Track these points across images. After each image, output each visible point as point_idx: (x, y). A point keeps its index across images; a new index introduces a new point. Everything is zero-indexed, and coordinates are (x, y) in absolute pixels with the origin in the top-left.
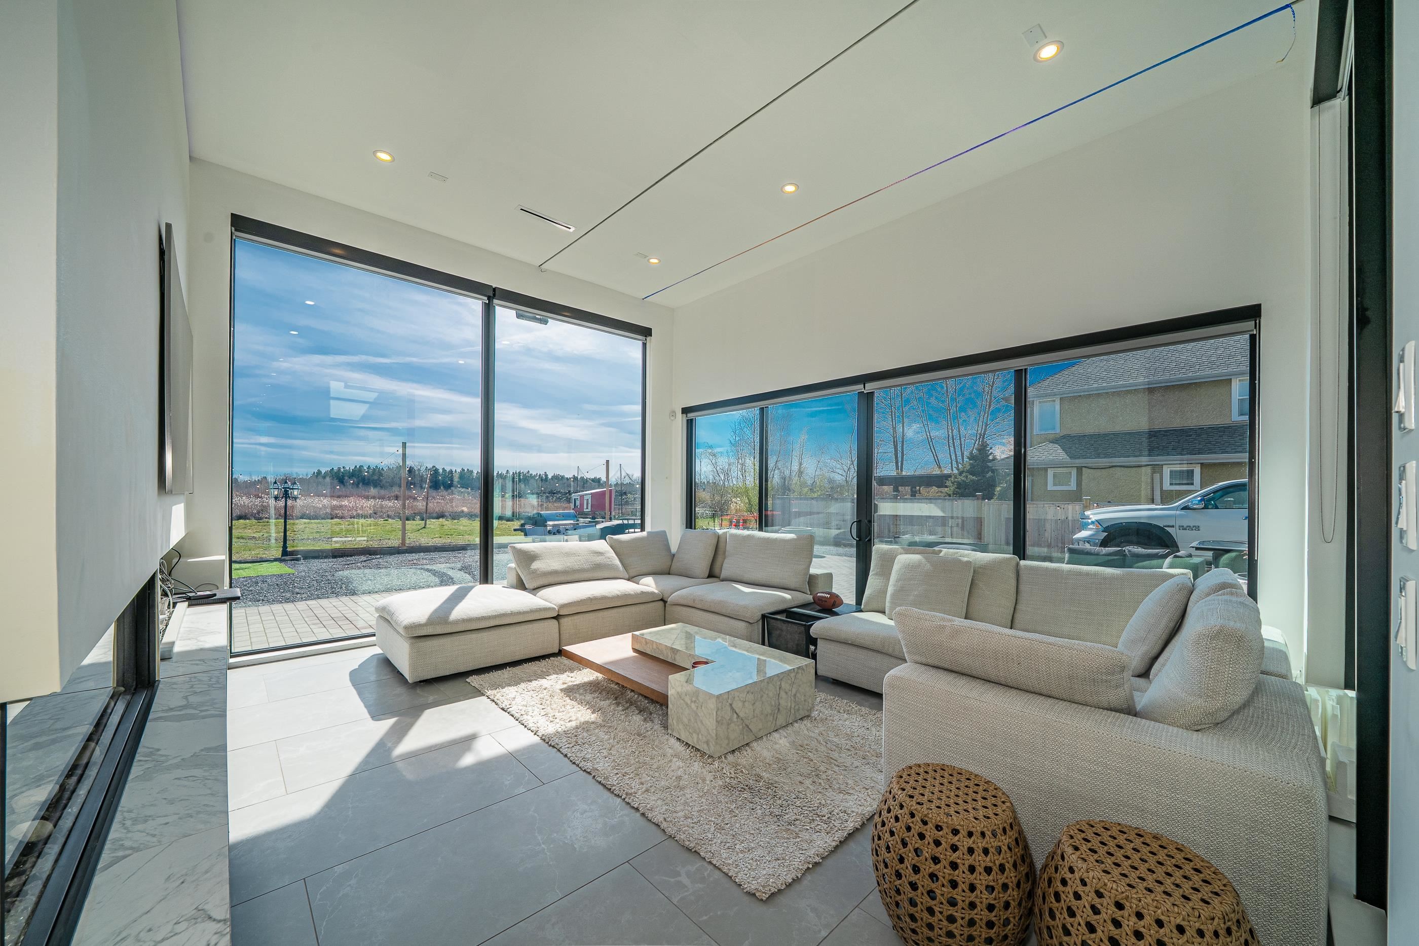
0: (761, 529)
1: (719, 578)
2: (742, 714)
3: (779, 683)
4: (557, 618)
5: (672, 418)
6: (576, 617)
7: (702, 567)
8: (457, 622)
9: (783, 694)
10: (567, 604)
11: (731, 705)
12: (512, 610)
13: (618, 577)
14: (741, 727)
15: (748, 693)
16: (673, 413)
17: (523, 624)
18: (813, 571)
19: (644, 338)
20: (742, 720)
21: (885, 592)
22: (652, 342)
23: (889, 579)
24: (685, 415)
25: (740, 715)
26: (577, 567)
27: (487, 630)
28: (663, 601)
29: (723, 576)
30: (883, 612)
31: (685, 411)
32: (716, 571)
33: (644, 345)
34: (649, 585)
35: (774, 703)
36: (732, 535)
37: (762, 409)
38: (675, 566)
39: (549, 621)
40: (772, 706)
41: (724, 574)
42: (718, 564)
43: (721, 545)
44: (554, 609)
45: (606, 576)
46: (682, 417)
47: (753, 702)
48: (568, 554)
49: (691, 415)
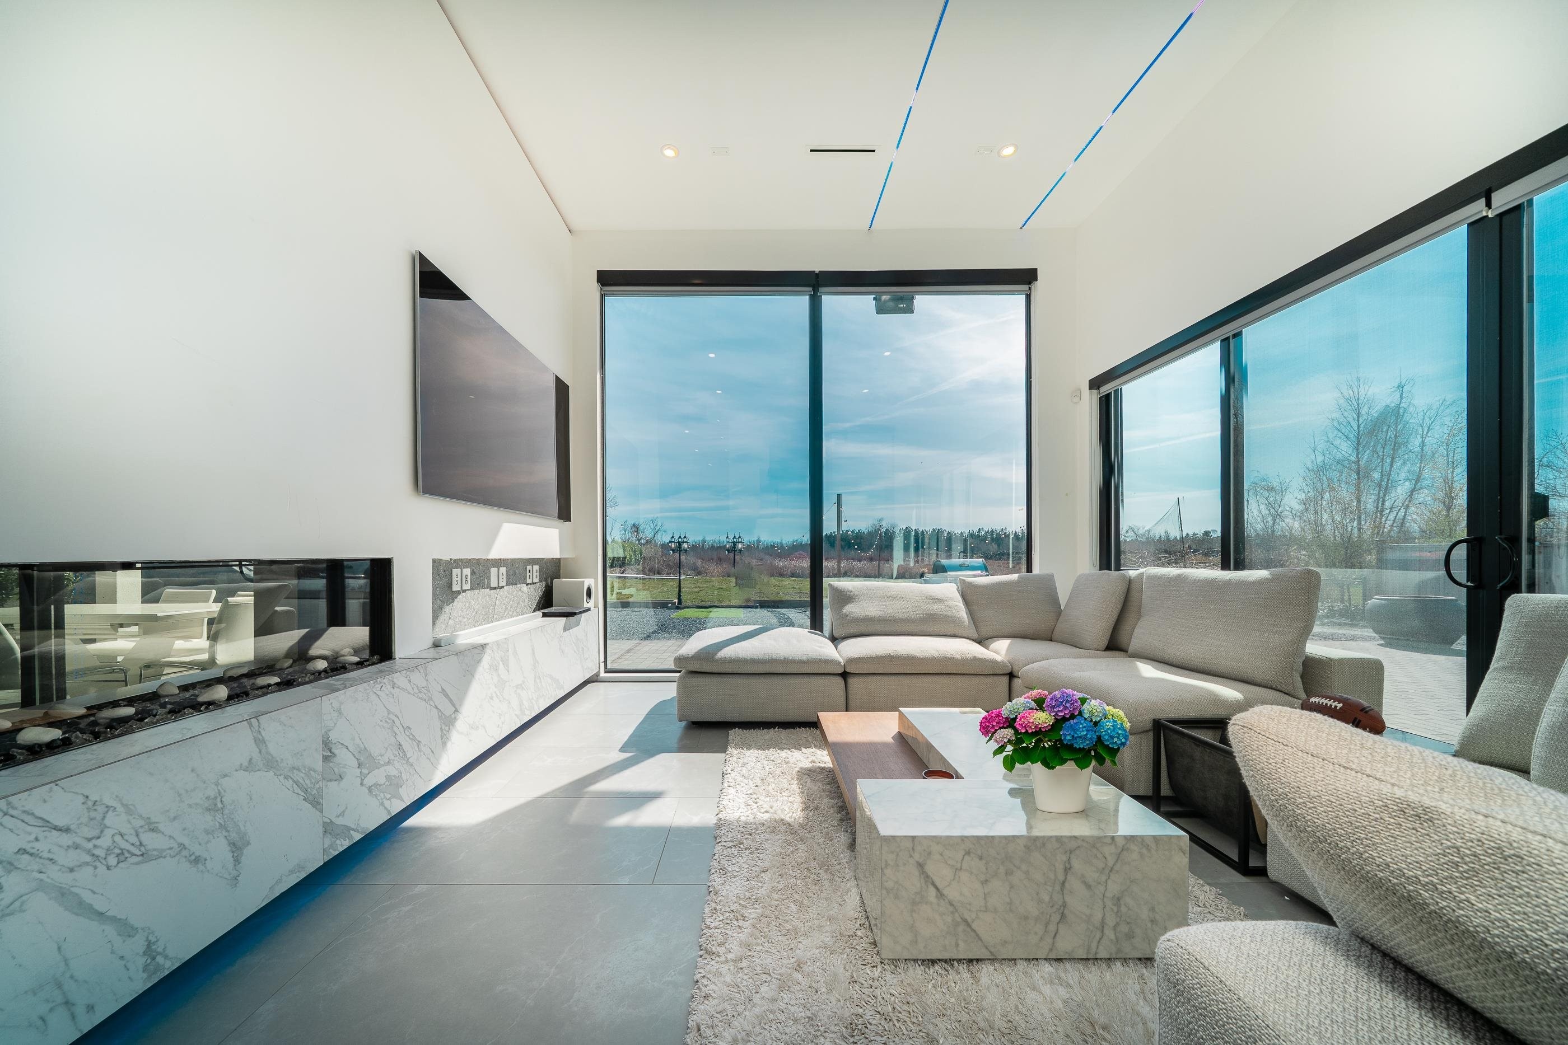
0: (1225, 566)
1: (1127, 652)
2: (952, 893)
3: (1065, 858)
4: (845, 675)
5: (1076, 400)
6: (870, 679)
7: (1098, 630)
8: (724, 661)
9: (1074, 883)
10: (856, 659)
11: (920, 866)
12: (787, 656)
13: (957, 633)
14: (949, 919)
15: (968, 853)
16: (1077, 394)
17: (800, 676)
18: (1314, 648)
19: (1025, 287)
20: (951, 904)
21: (1534, 718)
22: (1039, 288)
23: (1550, 684)
24: (1095, 392)
25: (945, 892)
26: (900, 616)
27: (757, 676)
28: (1012, 676)
29: (1131, 649)
30: (1523, 771)
31: (1095, 384)
32: (1123, 638)
33: (1028, 297)
34: (1000, 651)
35: (1047, 898)
36: (1154, 579)
37: (1226, 342)
38: (1061, 628)
39: (832, 678)
40: (1040, 901)
41: (1134, 645)
42: (1126, 628)
43: (1134, 594)
44: (837, 663)
45: (942, 631)
46: (1091, 394)
47: (983, 878)
48: (894, 598)
49: (1106, 389)
